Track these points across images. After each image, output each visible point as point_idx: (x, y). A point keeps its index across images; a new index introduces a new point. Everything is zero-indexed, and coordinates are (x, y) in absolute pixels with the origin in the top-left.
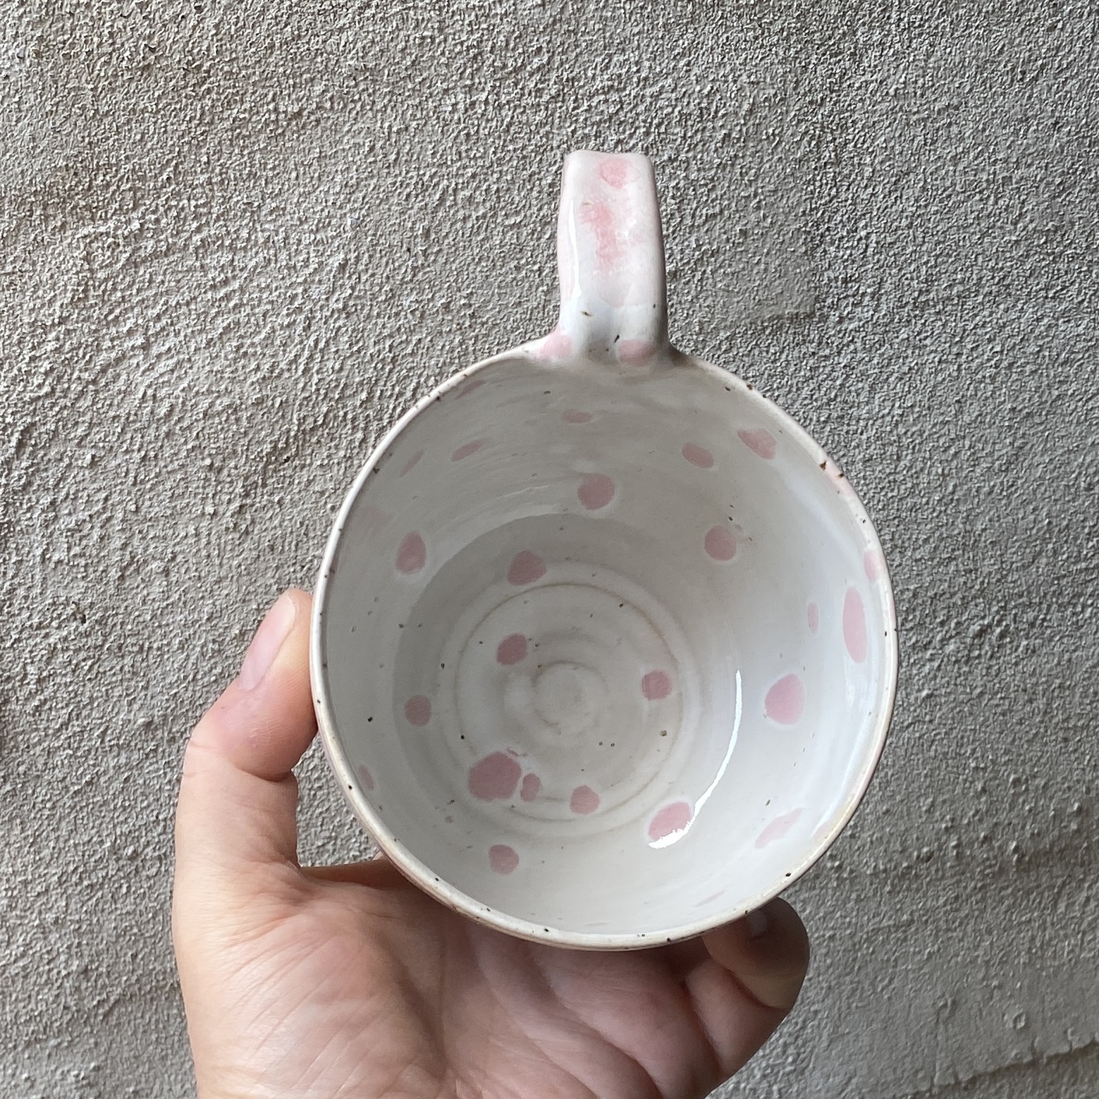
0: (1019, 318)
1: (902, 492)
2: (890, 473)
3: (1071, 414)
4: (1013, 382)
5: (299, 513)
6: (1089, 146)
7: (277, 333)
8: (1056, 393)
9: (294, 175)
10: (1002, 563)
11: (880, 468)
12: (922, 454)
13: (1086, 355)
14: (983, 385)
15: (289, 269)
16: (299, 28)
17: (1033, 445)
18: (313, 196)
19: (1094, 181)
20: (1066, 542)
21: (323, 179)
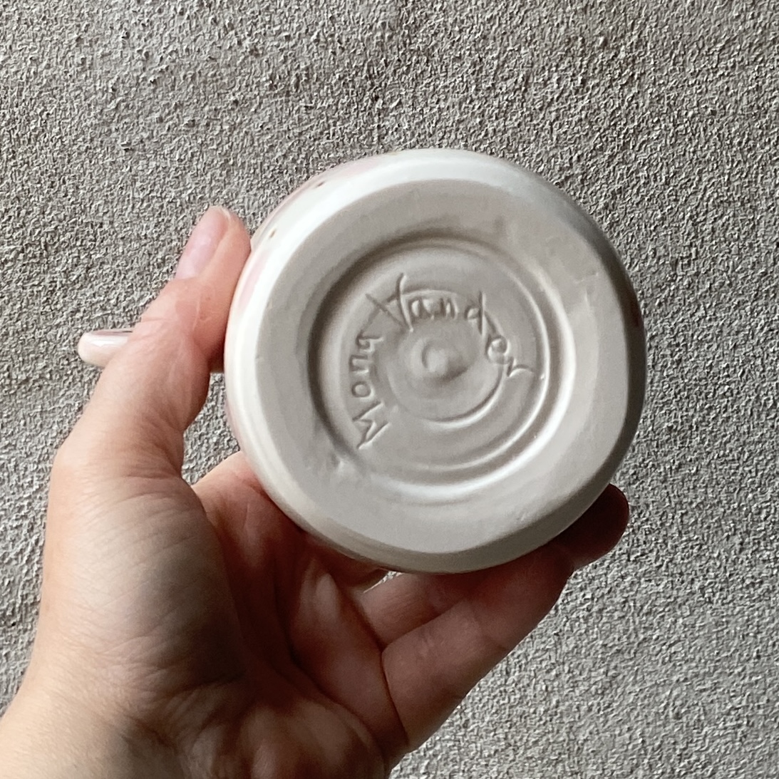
0: (606, 574)
1: (512, 700)
2: (501, 685)
3: (657, 655)
4: (604, 623)
5: (20, 665)
6: (657, 447)
7: (9, 532)
8: (642, 637)
9: (22, 422)
10: (604, 770)
11: (492, 679)
12: (528, 673)
13: (667, 610)
14: (577, 624)
15: (19, 487)
16: (27, 323)
17: (624, 676)
18: (36, 439)
19: (663, 474)
20: (660, 759)
21: (45, 426)
